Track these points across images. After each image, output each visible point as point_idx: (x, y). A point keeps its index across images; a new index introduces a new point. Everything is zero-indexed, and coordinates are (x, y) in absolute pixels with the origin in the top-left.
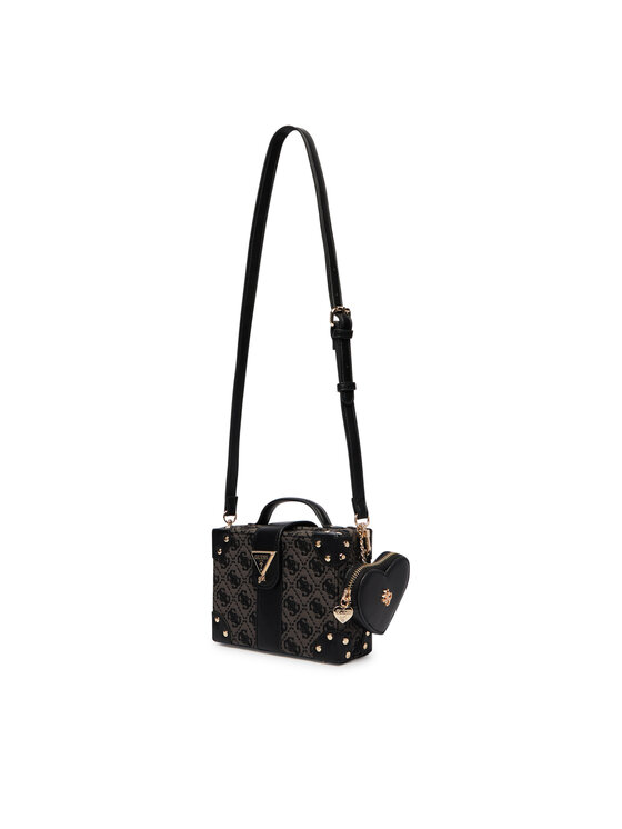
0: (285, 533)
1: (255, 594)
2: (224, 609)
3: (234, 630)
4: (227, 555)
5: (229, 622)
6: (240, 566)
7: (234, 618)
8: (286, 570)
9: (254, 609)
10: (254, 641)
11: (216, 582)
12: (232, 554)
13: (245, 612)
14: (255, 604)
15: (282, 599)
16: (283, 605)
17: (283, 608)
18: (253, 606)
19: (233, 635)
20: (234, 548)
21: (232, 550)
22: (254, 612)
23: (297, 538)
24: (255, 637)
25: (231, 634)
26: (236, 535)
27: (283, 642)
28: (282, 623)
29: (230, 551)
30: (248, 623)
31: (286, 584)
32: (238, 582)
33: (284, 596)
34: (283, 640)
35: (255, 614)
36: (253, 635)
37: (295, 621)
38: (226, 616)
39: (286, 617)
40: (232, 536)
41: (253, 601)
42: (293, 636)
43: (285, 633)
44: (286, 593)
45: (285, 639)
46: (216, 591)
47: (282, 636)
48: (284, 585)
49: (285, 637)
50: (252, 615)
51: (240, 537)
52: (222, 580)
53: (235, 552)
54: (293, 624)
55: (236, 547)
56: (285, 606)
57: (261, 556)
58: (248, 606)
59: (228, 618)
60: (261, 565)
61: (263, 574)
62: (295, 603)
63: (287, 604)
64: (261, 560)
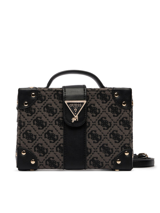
1: (61, 131)
2: (30, 145)
3: (41, 159)
4: (34, 106)
5: (36, 153)
6: (46, 113)
7: (41, 150)
8: (90, 114)
9: (62, 141)
10: (61, 164)
11: (21, 126)
12: (38, 105)
13: (52, 145)
14: (61, 138)
15: (87, 133)
16: (87, 137)
17: (87, 139)
18: (59, 140)
19: (40, 162)
20: (40, 101)
21: (38, 102)
22: (61, 144)
23: (99, 92)
24: (62, 161)
25: (38, 161)
26: (42, 92)
27: (88, 162)
28: (87, 148)
29: (36, 103)
30: (56, 152)
31: (89, 123)
32: (45, 125)
33: (88, 131)
34: (88, 160)
35: (62, 146)
36: (60, 160)
37: (98, 147)
38: (33, 150)
39: (90, 144)
40: (39, 93)
41: (60, 137)
42: (97, 156)
43: (90, 155)
44: (90, 129)
45: (90, 159)
46: (22, 133)
47: (88, 158)
48: (88, 124)
49: (90, 158)
50: (59, 146)
51: (46, 94)
52: (28, 124)
53: (42, 104)
54: (96, 149)
55: (42, 101)
56: (89, 138)
57: (75, 105)
58: (55, 140)
59: (35, 151)
60: (76, 110)
61: (76, 117)
62: (98, 135)
63: (90, 136)
64: (75, 107)
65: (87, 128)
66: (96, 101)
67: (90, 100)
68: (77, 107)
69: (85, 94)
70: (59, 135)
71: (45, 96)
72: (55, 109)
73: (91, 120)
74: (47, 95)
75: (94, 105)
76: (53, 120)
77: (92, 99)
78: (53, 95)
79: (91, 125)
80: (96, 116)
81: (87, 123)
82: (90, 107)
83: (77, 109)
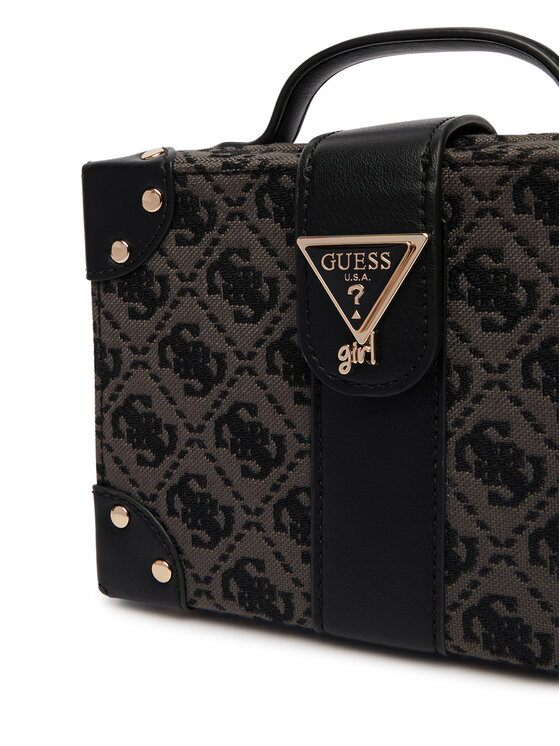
0: (455, 155)
1: (302, 416)
2: (149, 479)
3: (202, 560)
4: (158, 264)
5: (177, 526)
6: (220, 304)
7: (200, 511)
8: (463, 312)
9: (302, 475)
10: (300, 605)
11: (105, 371)
12: (179, 257)
13: (254, 491)
14: (300, 454)
15: (449, 435)
16: (452, 461)
17: (453, 473)
18: (291, 467)
19: (196, 577)
20: (189, 234)
21: (181, 241)
22: (298, 490)
23: (526, 170)
24: (306, 589)
25: (189, 572)
26: (196, 182)
27: (457, 616)
28: (451, 535)
29: (170, 245)
30: (272, 534)
31: (464, 371)
32: (214, 370)
33: (458, 423)
34: (455, 606)
35: (303, 498)
36: (297, 582)
37: (519, 530)
38: (161, 505)
39: (471, 510)
40: (179, 187)
41: (292, 446)
42: (509, 592)
43: (464, 579)
44: (468, 412)
45: (466, 604)
46: (108, 407)
47: (453, 592)
48: (455, 379)
49: (465, 595)
50: (290, 501)
51: (217, 189)
52: (135, 365)
53: (197, 251)
54: (510, 543)
55: (200, 229)
56: (462, 465)
57: (353, 257)
58: (267, 464)
59: (172, 512)
60: (356, 292)
61: (361, 336)
62: (519, 453)
63: (470, 456)
64: (351, 271)
65: (450, 405)
66: (508, 226)
67: (473, 225)
68: (367, 271)
69: (432, 187)
70: (289, 434)
71: (210, 206)
72: (268, 280)
73: (476, 352)
74: (218, 199)
75: (497, 254)
76: (258, 344)
77: (480, 213)
78: (250, 196)
79: (476, 388)
80: (507, 327)
81: (449, 374)
82: (470, 266)
83: (363, 283)
